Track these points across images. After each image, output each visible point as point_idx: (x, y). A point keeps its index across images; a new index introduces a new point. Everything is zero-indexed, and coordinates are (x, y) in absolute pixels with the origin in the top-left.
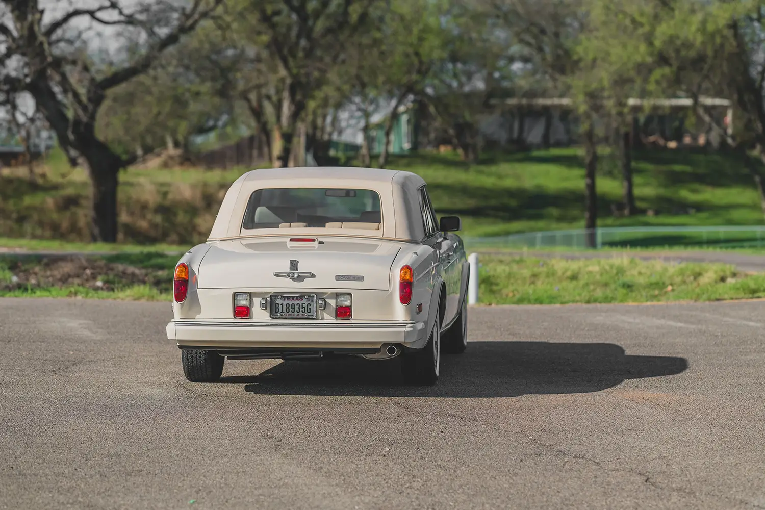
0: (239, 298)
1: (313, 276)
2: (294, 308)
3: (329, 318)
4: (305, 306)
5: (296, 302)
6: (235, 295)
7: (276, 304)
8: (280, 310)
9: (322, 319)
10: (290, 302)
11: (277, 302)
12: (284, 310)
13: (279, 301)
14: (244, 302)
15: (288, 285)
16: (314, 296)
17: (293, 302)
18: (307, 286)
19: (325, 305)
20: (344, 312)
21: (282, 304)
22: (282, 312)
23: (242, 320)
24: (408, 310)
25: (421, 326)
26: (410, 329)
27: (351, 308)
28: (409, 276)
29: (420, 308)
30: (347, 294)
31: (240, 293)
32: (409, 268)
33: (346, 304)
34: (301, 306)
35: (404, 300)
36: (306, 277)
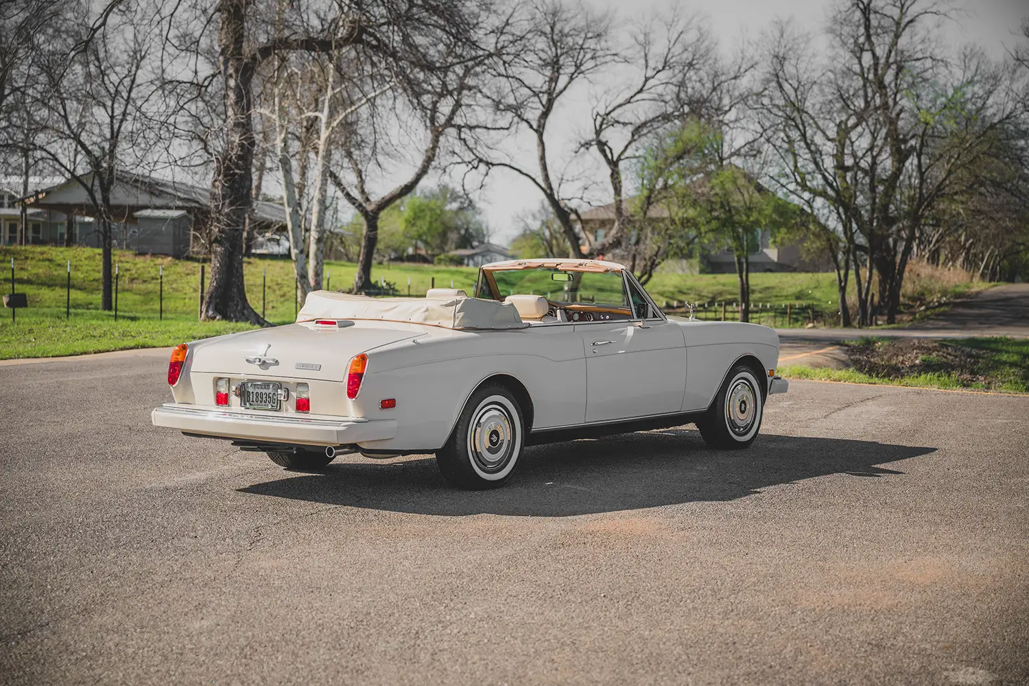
0: (221, 383)
1: (277, 363)
2: (262, 398)
3: (290, 410)
4: (271, 396)
5: (264, 391)
6: (217, 380)
7: (248, 392)
8: (251, 400)
9: (286, 411)
10: (259, 391)
11: (249, 390)
12: (254, 400)
13: (251, 390)
14: (223, 390)
15: (256, 372)
16: (278, 386)
17: (262, 391)
18: (272, 374)
19: (288, 396)
20: (303, 406)
21: (253, 393)
23: (223, 409)
24: (361, 406)
25: (394, 424)
26: (344, 428)
27: (308, 401)
28: (360, 367)
29: (389, 404)
30: (305, 385)
31: (220, 378)
32: (363, 358)
33: (304, 396)
34: (268, 395)
35: (352, 394)
36: (271, 364)
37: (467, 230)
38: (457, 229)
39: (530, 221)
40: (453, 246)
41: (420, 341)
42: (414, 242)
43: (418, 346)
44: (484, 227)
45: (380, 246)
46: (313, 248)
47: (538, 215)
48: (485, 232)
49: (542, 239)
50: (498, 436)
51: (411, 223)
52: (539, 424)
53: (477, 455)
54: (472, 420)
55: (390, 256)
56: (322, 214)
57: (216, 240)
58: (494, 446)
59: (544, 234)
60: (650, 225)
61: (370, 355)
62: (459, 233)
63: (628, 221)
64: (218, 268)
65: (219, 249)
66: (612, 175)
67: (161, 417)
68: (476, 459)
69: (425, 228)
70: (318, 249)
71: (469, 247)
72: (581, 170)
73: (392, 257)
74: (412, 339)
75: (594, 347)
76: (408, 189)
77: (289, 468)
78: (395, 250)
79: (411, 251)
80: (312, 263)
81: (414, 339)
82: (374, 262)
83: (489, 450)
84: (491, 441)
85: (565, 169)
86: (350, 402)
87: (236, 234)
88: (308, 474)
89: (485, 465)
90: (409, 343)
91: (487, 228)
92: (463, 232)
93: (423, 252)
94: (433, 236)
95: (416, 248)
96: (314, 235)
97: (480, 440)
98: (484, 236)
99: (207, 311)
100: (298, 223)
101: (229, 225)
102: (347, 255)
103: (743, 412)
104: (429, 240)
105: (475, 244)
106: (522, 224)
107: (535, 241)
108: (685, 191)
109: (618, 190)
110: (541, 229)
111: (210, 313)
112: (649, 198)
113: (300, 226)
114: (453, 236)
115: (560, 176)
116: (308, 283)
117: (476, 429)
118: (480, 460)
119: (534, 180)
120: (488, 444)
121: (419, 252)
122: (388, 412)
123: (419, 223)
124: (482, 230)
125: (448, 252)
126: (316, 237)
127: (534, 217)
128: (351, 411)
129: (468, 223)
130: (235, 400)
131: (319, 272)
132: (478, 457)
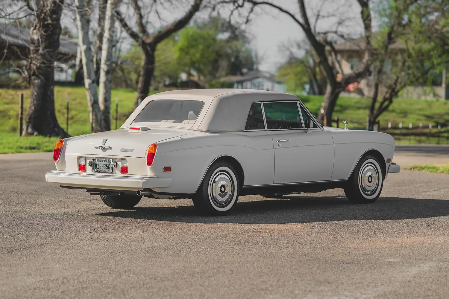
0: (81, 159)
1: (111, 148)
2: (103, 167)
3: (118, 172)
4: (108, 165)
5: (104, 163)
6: (79, 158)
7: (96, 164)
8: (97, 168)
9: (115, 173)
10: (102, 163)
11: (96, 163)
12: (99, 168)
13: (97, 162)
14: (82, 163)
15: (100, 153)
16: (111, 160)
17: (103, 163)
18: (108, 154)
19: (116, 166)
20: (124, 170)
21: (98, 164)
22: (98, 168)
23: (82, 172)
24: (154, 170)
25: (170, 179)
26: (145, 181)
27: (127, 167)
28: (153, 151)
29: (167, 169)
30: (125, 159)
31: (81, 157)
32: (155, 145)
33: (125, 165)
34: (106, 165)
35: (149, 163)
36: (108, 149)
37: (237, 57)
38: (228, 56)
39: (295, 50)
40: (224, 73)
41: (184, 137)
42: (187, 69)
43: (182, 140)
44: (253, 54)
45: (156, 73)
46: (103, 78)
47: (302, 44)
48: (254, 59)
49: (306, 66)
50: (225, 188)
51: (184, 51)
52: (247, 183)
53: (214, 198)
54: (210, 180)
55: (165, 81)
56: (110, 50)
57: (34, 74)
58: (223, 192)
59: (308, 62)
60: (390, 57)
61: (159, 144)
62: (229, 60)
63: (374, 54)
64: (36, 96)
65: (36, 81)
66: (362, 13)
67: (50, 177)
68: (214, 201)
69: (198, 56)
70: (107, 79)
71: (238, 73)
72: (336, 8)
73: (167, 82)
74: (180, 137)
75: (279, 143)
76: (181, 24)
77: (114, 208)
78: (170, 77)
79: (184, 77)
80: (101, 90)
81: (181, 136)
82: (151, 88)
83: (220, 195)
84: (221, 190)
85: (321, 6)
86: (148, 168)
87: (49, 69)
88: (124, 210)
89: (218, 204)
90: (178, 138)
91: (256, 56)
92: (233, 60)
93: (195, 78)
94: (205, 64)
95: (189, 75)
96: (104, 67)
97: (214, 190)
98: (252, 63)
99: (27, 129)
100: (91, 58)
101: (43, 63)
102: (126, 81)
103: (370, 182)
104: (202, 67)
105: (245, 70)
106: (287, 53)
107: (299, 69)
108: (420, 29)
109: (368, 27)
110: (306, 57)
111: (30, 130)
112: (390, 34)
113: (92, 61)
114: (224, 64)
115: (316, 13)
116: (99, 108)
117: (213, 184)
118: (215, 201)
119: (293, 16)
120: (219, 192)
121: (192, 78)
122: (167, 173)
123: (192, 51)
124: (251, 58)
125: (219, 78)
126: (106, 69)
127: (299, 47)
128: (149, 172)
129: (238, 51)
130: (89, 168)
131: (108, 98)
132: (214, 199)
